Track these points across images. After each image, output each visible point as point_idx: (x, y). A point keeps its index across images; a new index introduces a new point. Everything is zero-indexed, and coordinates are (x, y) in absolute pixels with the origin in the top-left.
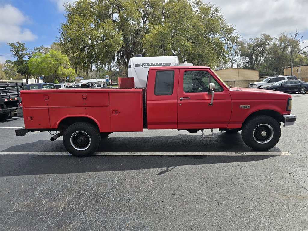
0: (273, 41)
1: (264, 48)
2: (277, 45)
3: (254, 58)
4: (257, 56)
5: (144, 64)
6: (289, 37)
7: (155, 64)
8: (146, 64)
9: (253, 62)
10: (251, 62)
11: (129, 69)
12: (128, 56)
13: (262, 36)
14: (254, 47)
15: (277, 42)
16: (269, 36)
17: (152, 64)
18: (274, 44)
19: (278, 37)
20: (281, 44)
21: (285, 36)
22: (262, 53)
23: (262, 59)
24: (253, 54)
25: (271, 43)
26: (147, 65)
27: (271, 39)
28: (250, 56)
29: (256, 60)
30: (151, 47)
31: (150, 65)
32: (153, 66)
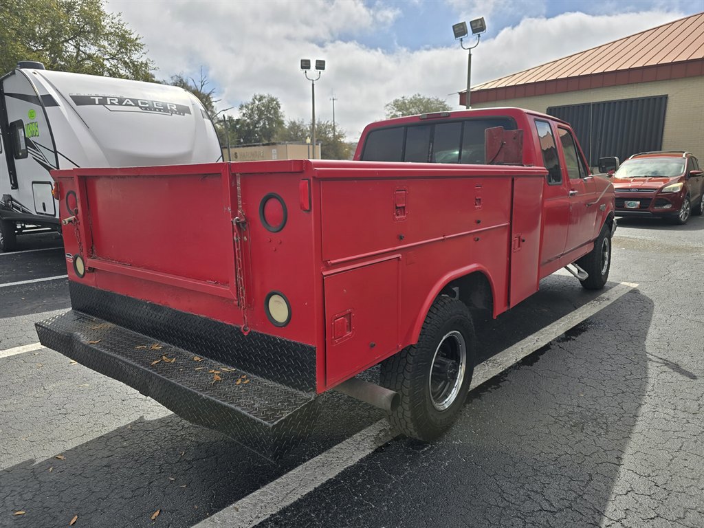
5: (105, 98)
17: (135, 102)
26: (120, 104)
31: (131, 105)
32: (141, 107)
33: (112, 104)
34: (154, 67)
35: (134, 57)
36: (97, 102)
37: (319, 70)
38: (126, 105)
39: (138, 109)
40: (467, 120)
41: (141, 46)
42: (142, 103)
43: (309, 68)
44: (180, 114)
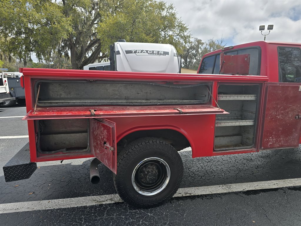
0: (204, 45)
1: (197, 51)
2: (207, 49)
3: (188, 60)
4: (191, 58)
5: (136, 51)
6: (216, 43)
7: (151, 52)
8: (139, 51)
9: (188, 63)
10: (186, 63)
11: (117, 55)
12: (71, 47)
13: (195, 41)
14: (188, 50)
15: (208, 47)
16: (201, 40)
17: (147, 51)
18: (205, 48)
19: (208, 43)
20: (210, 48)
21: (214, 41)
22: (195, 56)
23: (195, 61)
24: (187, 56)
25: (202, 48)
26: (141, 52)
27: (203, 44)
28: (185, 58)
29: (190, 62)
30: (108, 38)
31: (145, 53)
32: (148, 53)
33: (138, 53)
34: (192, 37)
35: (185, 34)
36: (133, 52)
37: (269, 30)
38: (143, 53)
39: (147, 54)
40: (239, 50)
41: (187, 29)
42: (150, 52)
43: (264, 29)
44: (164, 55)
